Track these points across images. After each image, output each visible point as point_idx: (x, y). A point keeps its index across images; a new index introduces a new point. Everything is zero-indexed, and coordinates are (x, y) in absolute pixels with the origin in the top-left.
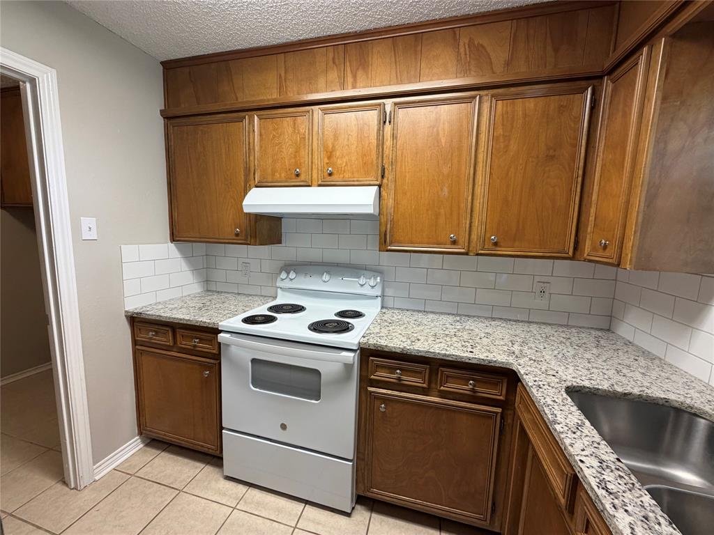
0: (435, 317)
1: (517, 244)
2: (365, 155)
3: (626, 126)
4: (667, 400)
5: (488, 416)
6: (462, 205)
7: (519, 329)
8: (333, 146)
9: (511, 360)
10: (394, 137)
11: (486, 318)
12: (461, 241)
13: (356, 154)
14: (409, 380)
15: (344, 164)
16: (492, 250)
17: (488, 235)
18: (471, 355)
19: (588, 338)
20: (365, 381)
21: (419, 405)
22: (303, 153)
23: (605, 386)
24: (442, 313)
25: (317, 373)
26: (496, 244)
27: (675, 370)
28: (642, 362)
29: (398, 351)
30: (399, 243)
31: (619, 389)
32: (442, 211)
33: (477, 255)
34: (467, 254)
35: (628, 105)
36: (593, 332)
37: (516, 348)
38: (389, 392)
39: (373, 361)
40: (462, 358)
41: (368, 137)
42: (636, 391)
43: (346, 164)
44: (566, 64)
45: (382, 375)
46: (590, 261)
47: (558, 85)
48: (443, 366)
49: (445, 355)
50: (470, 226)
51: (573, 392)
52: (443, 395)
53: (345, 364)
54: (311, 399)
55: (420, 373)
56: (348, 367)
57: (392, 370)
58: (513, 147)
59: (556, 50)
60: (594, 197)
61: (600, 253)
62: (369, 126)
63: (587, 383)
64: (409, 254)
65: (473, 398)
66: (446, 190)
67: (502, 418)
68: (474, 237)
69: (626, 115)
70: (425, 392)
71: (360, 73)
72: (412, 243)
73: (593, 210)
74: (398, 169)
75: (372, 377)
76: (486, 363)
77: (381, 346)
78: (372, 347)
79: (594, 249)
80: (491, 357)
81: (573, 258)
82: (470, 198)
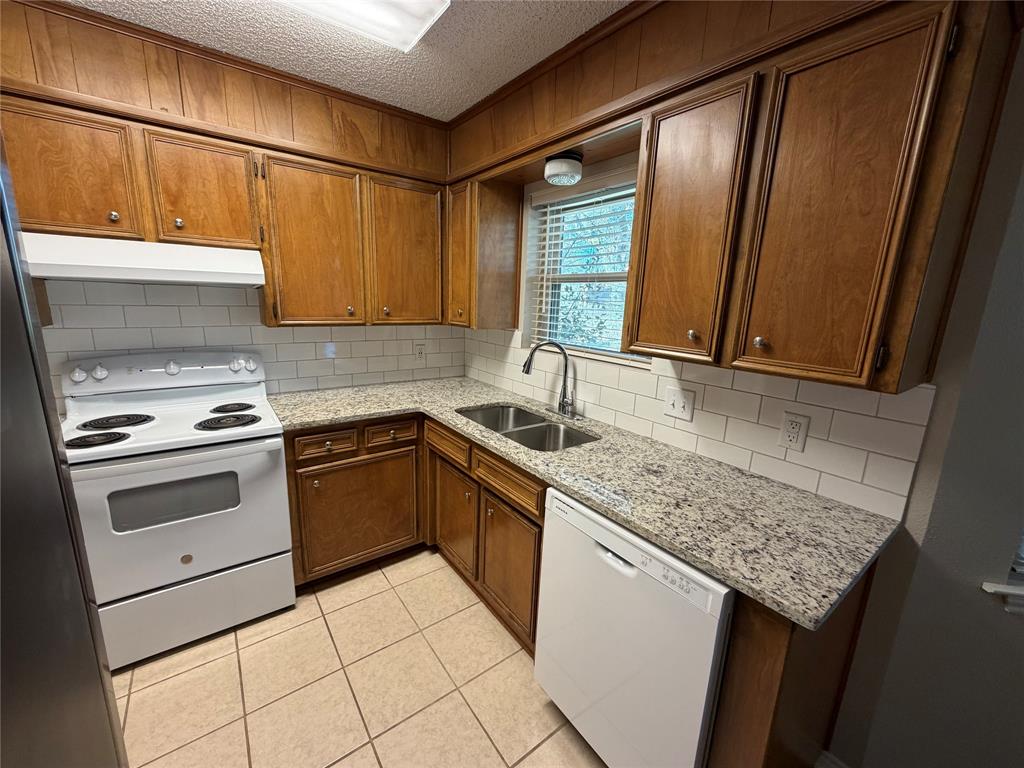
0: (335, 392)
1: (404, 314)
2: (233, 210)
3: (464, 230)
4: (498, 403)
5: (407, 454)
6: (355, 277)
7: (410, 387)
8: (180, 191)
9: (418, 405)
10: (271, 195)
11: (381, 384)
12: (358, 312)
13: (219, 205)
14: (339, 448)
15: (202, 217)
16: (385, 320)
17: (381, 307)
18: (389, 410)
19: (455, 383)
20: (293, 464)
21: (346, 469)
22: (121, 189)
23: (472, 404)
24: (337, 388)
25: (233, 475)
26: (388, 314)
27: (499, 389)
28: (485, 389)
29: (326, 423)
30: (293, 316)
31: (479, 404)
32: (337, 283)
33: (374, 325)
34: (364, 324)
35: (463, 216)
36: (457, 379)
37: (416, 398)
38: (321, 466)
39: (299, 441)
40: (383, 413)
41: (235, 188)
42: (486, 403)
43: (206, 217)
44: (422, 169)
45: (312, 452)
46: (452, 325)
47: (419, 183)
48: (370, 425)
49: (370, 415)
50: (365, 299)
51: (460, 411)
52: (370, 451)
53: (269, 452)
54: (226, 508)
55: (349, 438)
56: (273, 454)
57: (321, 443)
58: (392, 229)
59: (414, 152)
60: (450, 278)
61: (458, 318)
62: (234, 174)
63: (464, 406)
64: (291, 328)
65: (395, 445)
66: (338, 262)
67: (416, 452)
68: (369, 308)
69: (463, 224)
70: (354, 454)
71: (208, 101)
72: (308, 316)
73: (450, 287)
74: (282, 234)
75: (301, 457)
76: (402, 413)
77: (308, 423)
78: (298, 427)
79: (454, 316)
80: (404, 407)
81: (441, 324)
82: (362, 271)
